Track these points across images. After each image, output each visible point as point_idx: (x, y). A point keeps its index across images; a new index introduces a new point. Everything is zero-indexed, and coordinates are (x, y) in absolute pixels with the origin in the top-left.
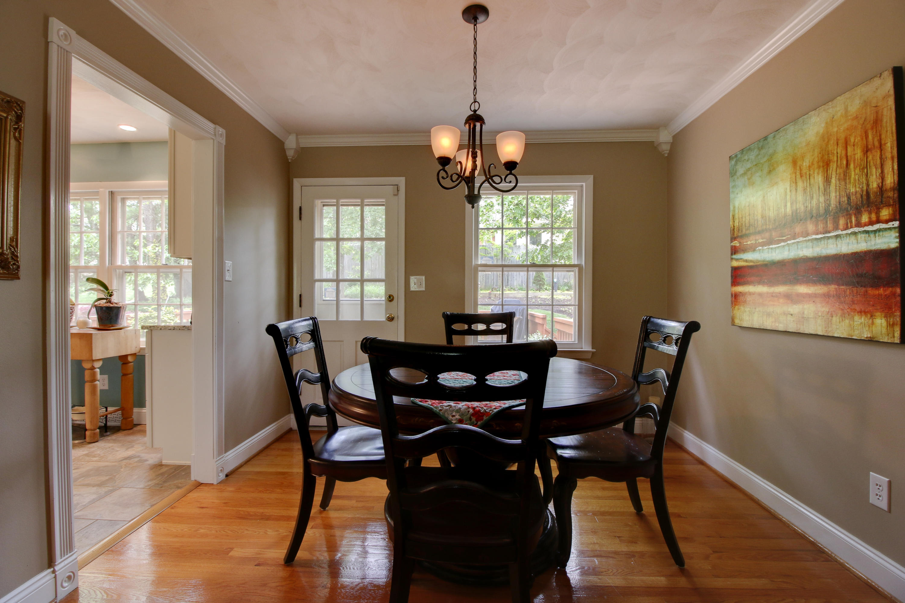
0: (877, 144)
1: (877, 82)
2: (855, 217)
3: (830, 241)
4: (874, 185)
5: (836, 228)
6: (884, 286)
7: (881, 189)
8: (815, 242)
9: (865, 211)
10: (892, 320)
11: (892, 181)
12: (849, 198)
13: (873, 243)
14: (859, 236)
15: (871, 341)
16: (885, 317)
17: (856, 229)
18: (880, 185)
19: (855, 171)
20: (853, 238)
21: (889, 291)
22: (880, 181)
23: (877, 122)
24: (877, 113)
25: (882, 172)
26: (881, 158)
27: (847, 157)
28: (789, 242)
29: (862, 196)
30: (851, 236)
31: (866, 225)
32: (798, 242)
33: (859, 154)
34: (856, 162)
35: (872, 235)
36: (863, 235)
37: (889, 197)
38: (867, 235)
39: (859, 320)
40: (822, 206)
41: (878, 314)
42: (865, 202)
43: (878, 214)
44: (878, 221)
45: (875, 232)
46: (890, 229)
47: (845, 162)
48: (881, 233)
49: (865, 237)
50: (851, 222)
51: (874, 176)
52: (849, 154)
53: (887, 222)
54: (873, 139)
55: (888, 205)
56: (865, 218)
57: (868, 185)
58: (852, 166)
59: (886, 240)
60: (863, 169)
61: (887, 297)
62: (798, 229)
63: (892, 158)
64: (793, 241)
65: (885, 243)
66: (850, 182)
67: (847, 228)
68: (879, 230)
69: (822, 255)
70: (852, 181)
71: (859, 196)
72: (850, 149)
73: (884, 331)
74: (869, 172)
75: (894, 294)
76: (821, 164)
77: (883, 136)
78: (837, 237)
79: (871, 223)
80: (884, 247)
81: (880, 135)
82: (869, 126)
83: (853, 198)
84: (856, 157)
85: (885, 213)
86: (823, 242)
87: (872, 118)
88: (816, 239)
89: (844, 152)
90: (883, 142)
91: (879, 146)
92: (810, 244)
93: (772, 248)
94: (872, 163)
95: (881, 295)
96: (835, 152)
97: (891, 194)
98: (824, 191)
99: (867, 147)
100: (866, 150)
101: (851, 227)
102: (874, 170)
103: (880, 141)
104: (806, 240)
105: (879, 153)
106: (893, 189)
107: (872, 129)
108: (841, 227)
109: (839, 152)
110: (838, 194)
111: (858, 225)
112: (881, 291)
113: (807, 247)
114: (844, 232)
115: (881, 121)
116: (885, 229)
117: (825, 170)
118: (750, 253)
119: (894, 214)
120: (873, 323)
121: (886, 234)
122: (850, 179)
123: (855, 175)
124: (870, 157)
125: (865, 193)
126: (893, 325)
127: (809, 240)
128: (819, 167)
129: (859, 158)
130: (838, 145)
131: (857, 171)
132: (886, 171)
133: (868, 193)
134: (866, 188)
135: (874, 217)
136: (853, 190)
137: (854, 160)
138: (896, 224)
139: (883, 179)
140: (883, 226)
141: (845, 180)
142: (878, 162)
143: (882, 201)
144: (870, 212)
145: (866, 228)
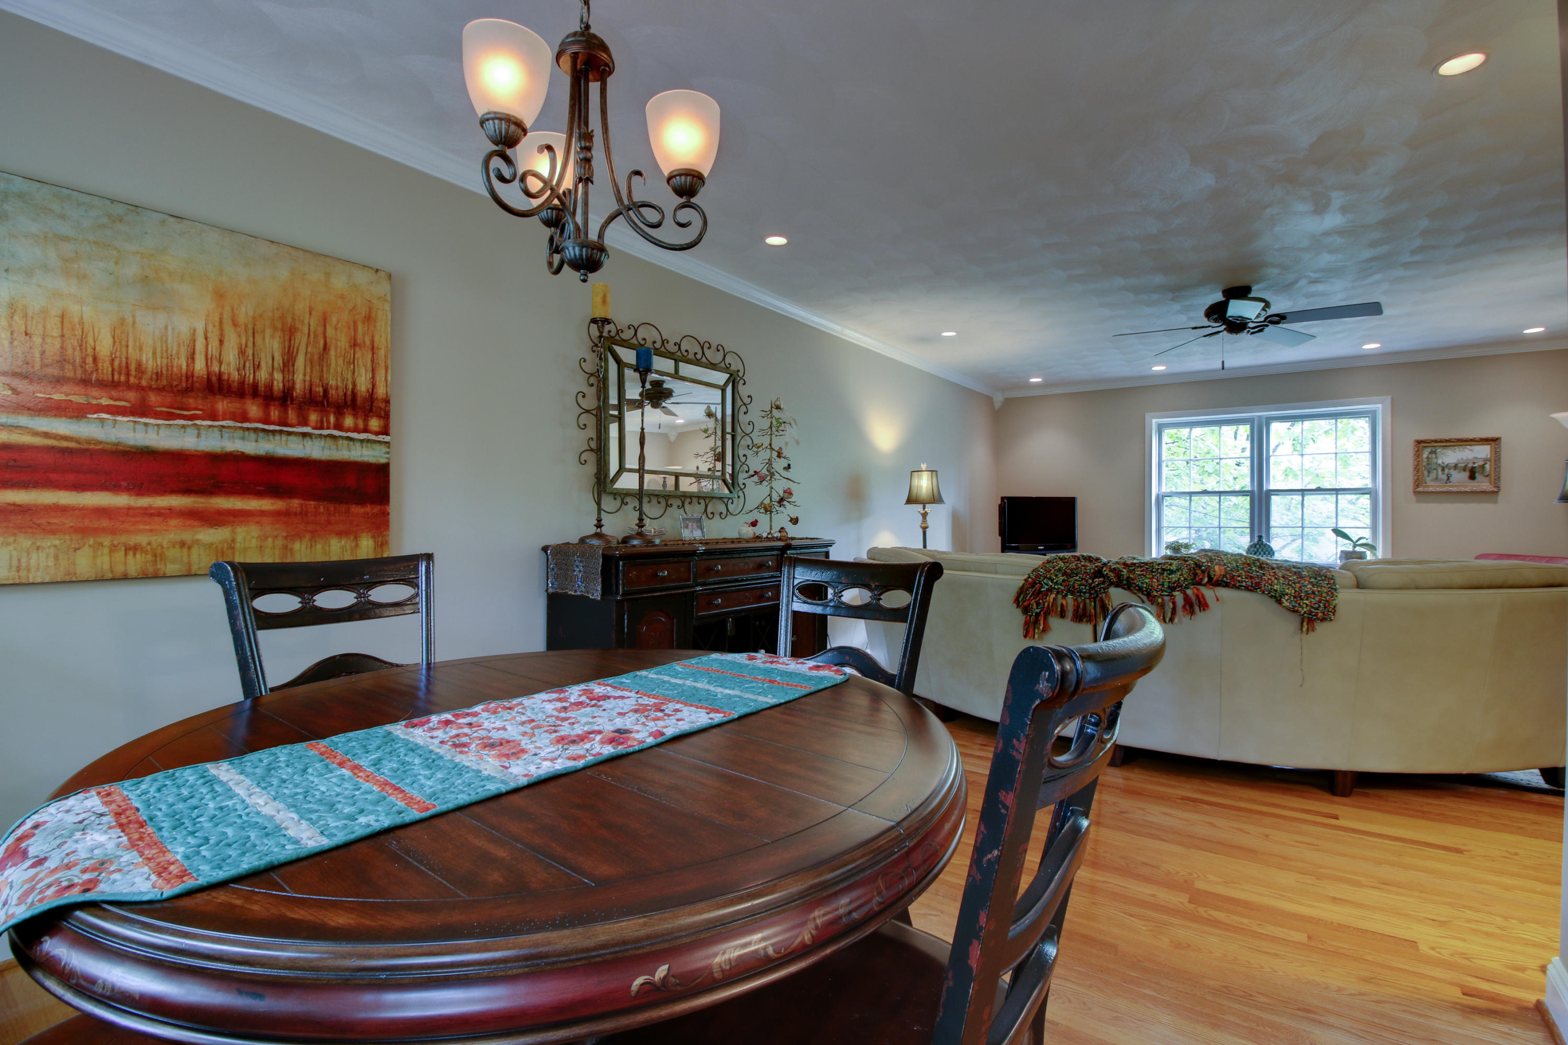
0: (368, 342)
1: (369, 274)
2: (334, 417)
3: (292, 438)
4: (364, 385)
5: (304, 422)
6: (372, 503)
7: (371, 395)
8: (261, 434)
9: (349, 414)
10: (380, 539)
11: (385, 392)
12: (326, 391)
13: (359, 453)
14: (340, 442)
16: (373, 537)
17: (336, 433)
18: (370, 391)
19: (336, 361)
20: (330, 442)
21: (377, 509)
22: (370, 386)
23: (369, 319)
24: (370, 308)
25: (373, 377)
26: (373, 361)
27: (325, 337)
28: (198, 422)
29: (345, 394)
30: (328, 439)
31: (348, 430)
32: (223, 427)
33: (344, 342)
34: (339, 350)
35: (358, 444)
36: (345, 442)
37: (380, 408)
38: (352, 443)
39: (337, 543)
40: (278, 385)
41: (364, 534)
42: (349, 403)
43: (366, 421)
44: (366, 430)
45: (362, 441)
46: (379, 442)
47: (322, 342)
48: (369, 445)
49: (348, 444)
50: (328, 422)
51: (364, 378)
52: (327, 335)
53: (375, 433)
54: (364, 335)
55: (379, 416)
56: (349, 421)
57: (354, 385)
58: (332, 353)
59: (374, 453)
60: (349, 363)
61: (375, 516)
62: (222, 405)
64: (209, 423)
65: (374, 456)
66: (329, 370)
67: (321, 428)
68: (368, 441)
69: (276, 455)
70: (332, 370)
71: (341, 393)
72: (330, 330)
73: (371, 552)
74: (356, 370)
75: (382, 512)
76: (279, 325)
77: (377, 339)
78: (304, 435)
79: (356, 430)
80: (372, 460)
81: (373, 337)
82: (359, 317)
83: (332, 392)
84: (339, 344)
85: (374, 423)
86: (277, 437)
87: (362, 309)
88: (264, 430)
89: (320, 330)
90: (376, 345)
91: (371, 347)
92: (253, 435)
93: (146, 424)
94: (360, 362)
95: (368, 514)
96: (306, 321)
98: (284, 366)
99: (355, 340)
100: (354, 344)
101: (328, 428)
102: (363, 371)
103: (373, 342)
104: (241, 428)
105: (370, 356)
107: (363, 323)
108: (312, 423)
109: (312, 323)
110: (308, 378)
111: (339, 427)
112: (368, 509)
113: (243, 438)
115: (375, 321)
116: (375, 442)
117: (287, 338)
118: (64, 419)
119: (383, 427)
120: (357, 545)
121: (377, 446)
122: (329, 366)
123: (336, 364)
124: (358, 355)
125: (349, 393)
127: (248, 429)
128: (275, 329)
129: (343, 348)
130: (310, 314)
131: (340, 361)
132: (378, 379)
133: (354, 394)
134: (350, 387)
135: (361, 424)
136: (332, 382)
137: (336, 347)
138: (387, 439)
139: (374, 386)
140: (372, 437)
141: (321, 366)
142: (369, 364)
143: (371, 410)
144: (355, 416)
145: (349, 435)
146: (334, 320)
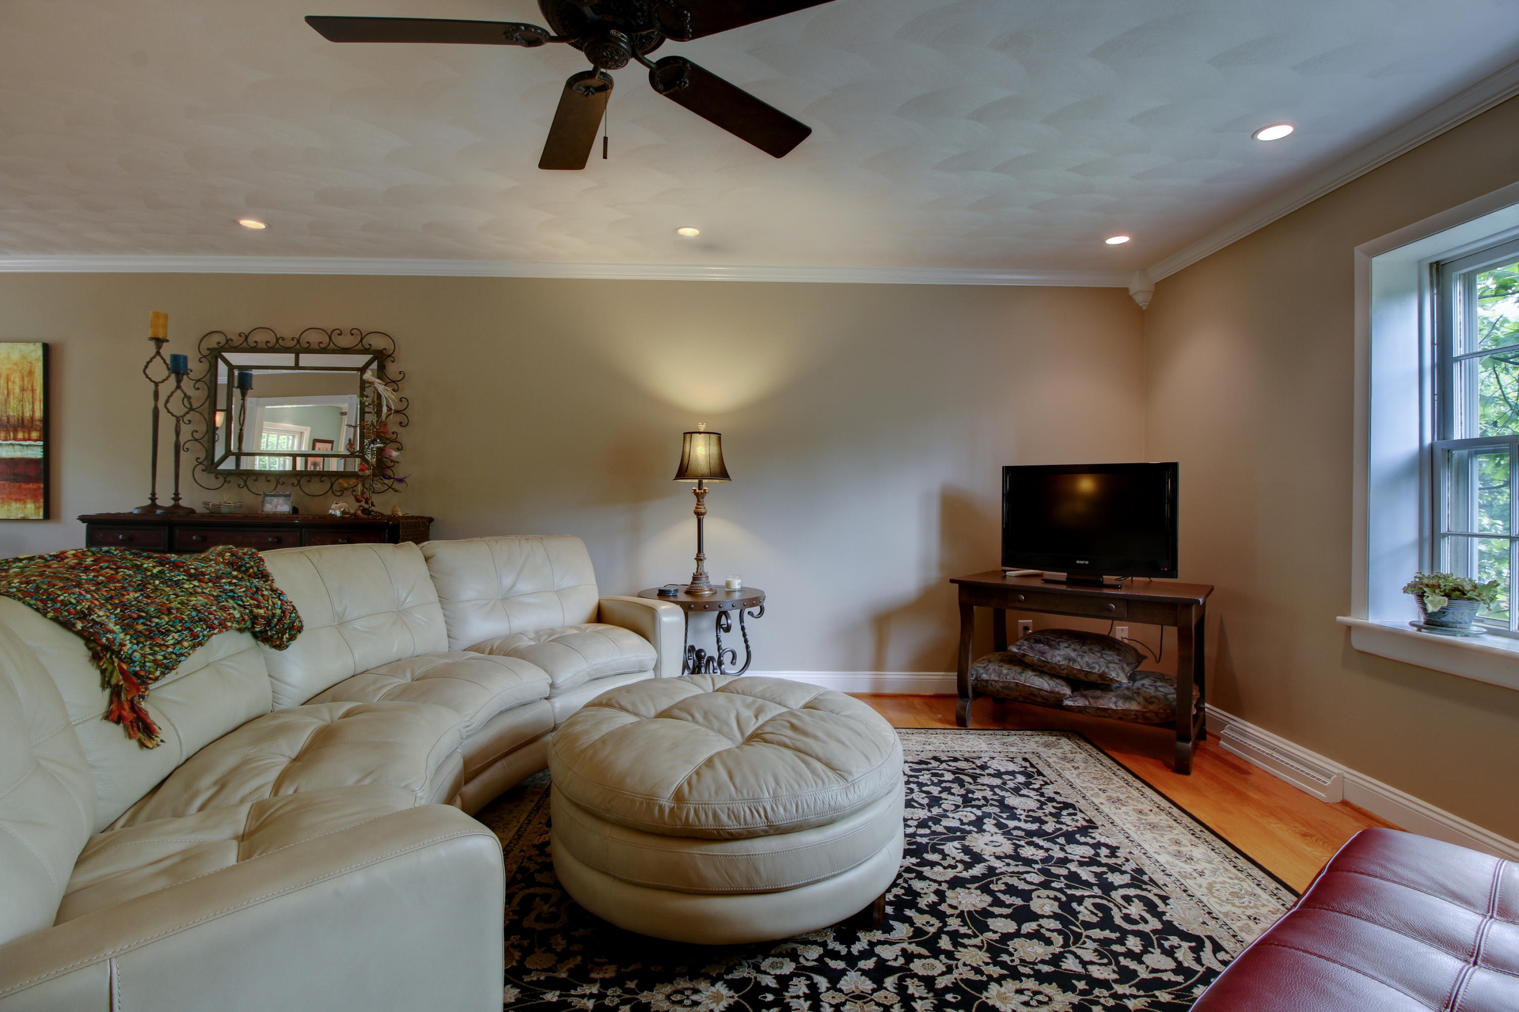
0: (30, 388)
1: (31, 346)
2: (13, 433)
4: (28, 414)
6: (33, 482)
7: (32, 418)
9: (20, 430)
10: (38, 504)
11: (39, 415)
12: (8, 419)
13: (25, 453)
14: (16, 447)
15: (24, 520)
16: (34, 502)
17: (14, 442)
18: (31, 415)
20: (11, 448)
21: (36, 486)
22: (31, 412)
23: (31, 373)
24: (31, 367)
25: (33, 408)
26: (33, 397)
27: (8, 389)
29: (18, 420)
30: (9, 446)
31: (20, 440)
33: (17, 390)
35: (25, 448)
36: (18, 447)
37: (36, 425)
38: (22, 447)
39: (15, 506)
41: (29, 501)
42: (20, 424)
43: (29, 434)
44: (29, 439)
45: (27, 446)
46: (37, 446)
47: (6, 392)
48: (31, 448)
49: (20, 448)
50: (10, 436)
51: (28, 408)
52: (10, 387)
53: (35, 441)
54: (28, 383)
55: (36, 430)
56: (20, 435)
57: (23, 413)
58: (11, 396)
59: (34, 452)
60: (20, 401)
61: (35, 490)
63: (40, 400)
65: (33, 454)
67: (6, 440)
68: (30, 445)
70: (11, 407)
71: (16, 419)
72: (10, 384)
73: (33, 512)
74: (24, 404)
75: (39, 488)
77: (35, 384)
79: (24, 440)
80: (33, 457)
81: (32, 383)
82: (25, 374)
83: (11, 419)
84: (15, 391)
85: (35, 435)
87: (27, 369)
89: (5, 386)
90: (34, 388)
91: (31, 390)
94: (26, 400)
95: (31, 488)
97: (38, 423)
99: (23, 387)
100: (23, 389)
101: (10, 440)
102: (28, 405)
103: (32, 386)
105: (33, 393)
106: (40, 421)
107: (27, 376)
111: (15, 439)
112: (31, 486)
114: (4, 442)
115: (34, 374)
116: (35, 445)
119: (40, 436)
120: (25, 507)
121: (35, 448)
122: (10, 404)
123: (14, 403)
124: (25, 396)
125: (20, 418)
126: (39, 508)
129: (17, 393)
131: (15, 401)
132: (35, 407)
133: (23, 419)
134: (21, 415)
135: (27, 436)
136: (12, 414)
137: (14, 394)
138: (43, 443)
139: (33, 412)
140: (33, 443)
141: (6, 405)
142: (31, 400)
143: (32, 427)
144: (24, 432)
145: (21, 442)
146: (12, 378)
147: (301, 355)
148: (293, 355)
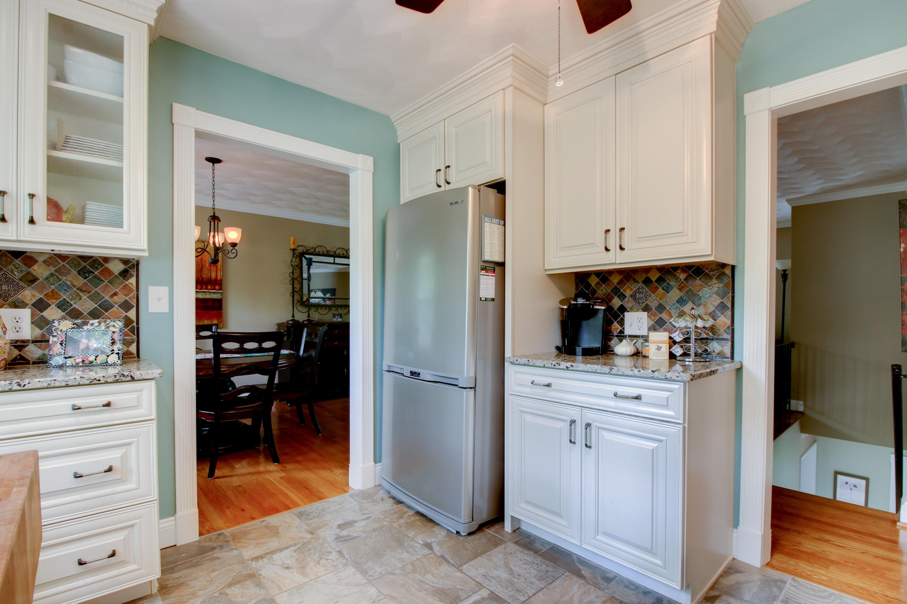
2: (205, 286)
4: (213, 276)
6: (217, 310)
10: (219, 320)
11: (220, 278)
14: (207, 293)
16: (217, 320)
20: (204, 293)
22: (215, 277)
25: (216, 274)
26: (216, 269)
31: (209, 290)
33: (207, 265)
35: (212, 294)
36: (208, 293)
37: (219, 282)
41: (214, 319)
42: (209, 282)
43: (215, 287)
44: (214, 289)
45: (213, 293)
47: (201, 266)
48: (216, 294)
53: (218, 290)
55: (219, 285)
56: (209, 287)
57: (211, 277)
58: (204, 268)
60: (209, 271)
66: (203, 273)
68: (215, 292)
70: (204, 273)
71: (207, 279)
72: (203, 262)
79: (211, 289)
80: (217, 298)
83: (204, 279)
85: (217, 287)
89: (200, 262)
94: (213, 270)
101: (203, 289)
102: (213, 273)
108: (199, 288)
109: (198, 261)
111: (206, 289)
112: (216, 312)
114: (200, 291)
119: (220, 288)
120: (212, 322)
121: (218, 294)
122: (203, 272)
123: (205, 271)
131: (206, 270)
132: (218, 275)
134: (210, 277)
135: (213, 287)
136: (204, 276)
137: (205, 266)
138: (221, 291)
139: (217, 277)
140: (216, 291)
141: (201, 272)
143: (216, 284)
144: (211, 286)
145: (209, 291)
147: (335, 258)
148: (333, 258)
